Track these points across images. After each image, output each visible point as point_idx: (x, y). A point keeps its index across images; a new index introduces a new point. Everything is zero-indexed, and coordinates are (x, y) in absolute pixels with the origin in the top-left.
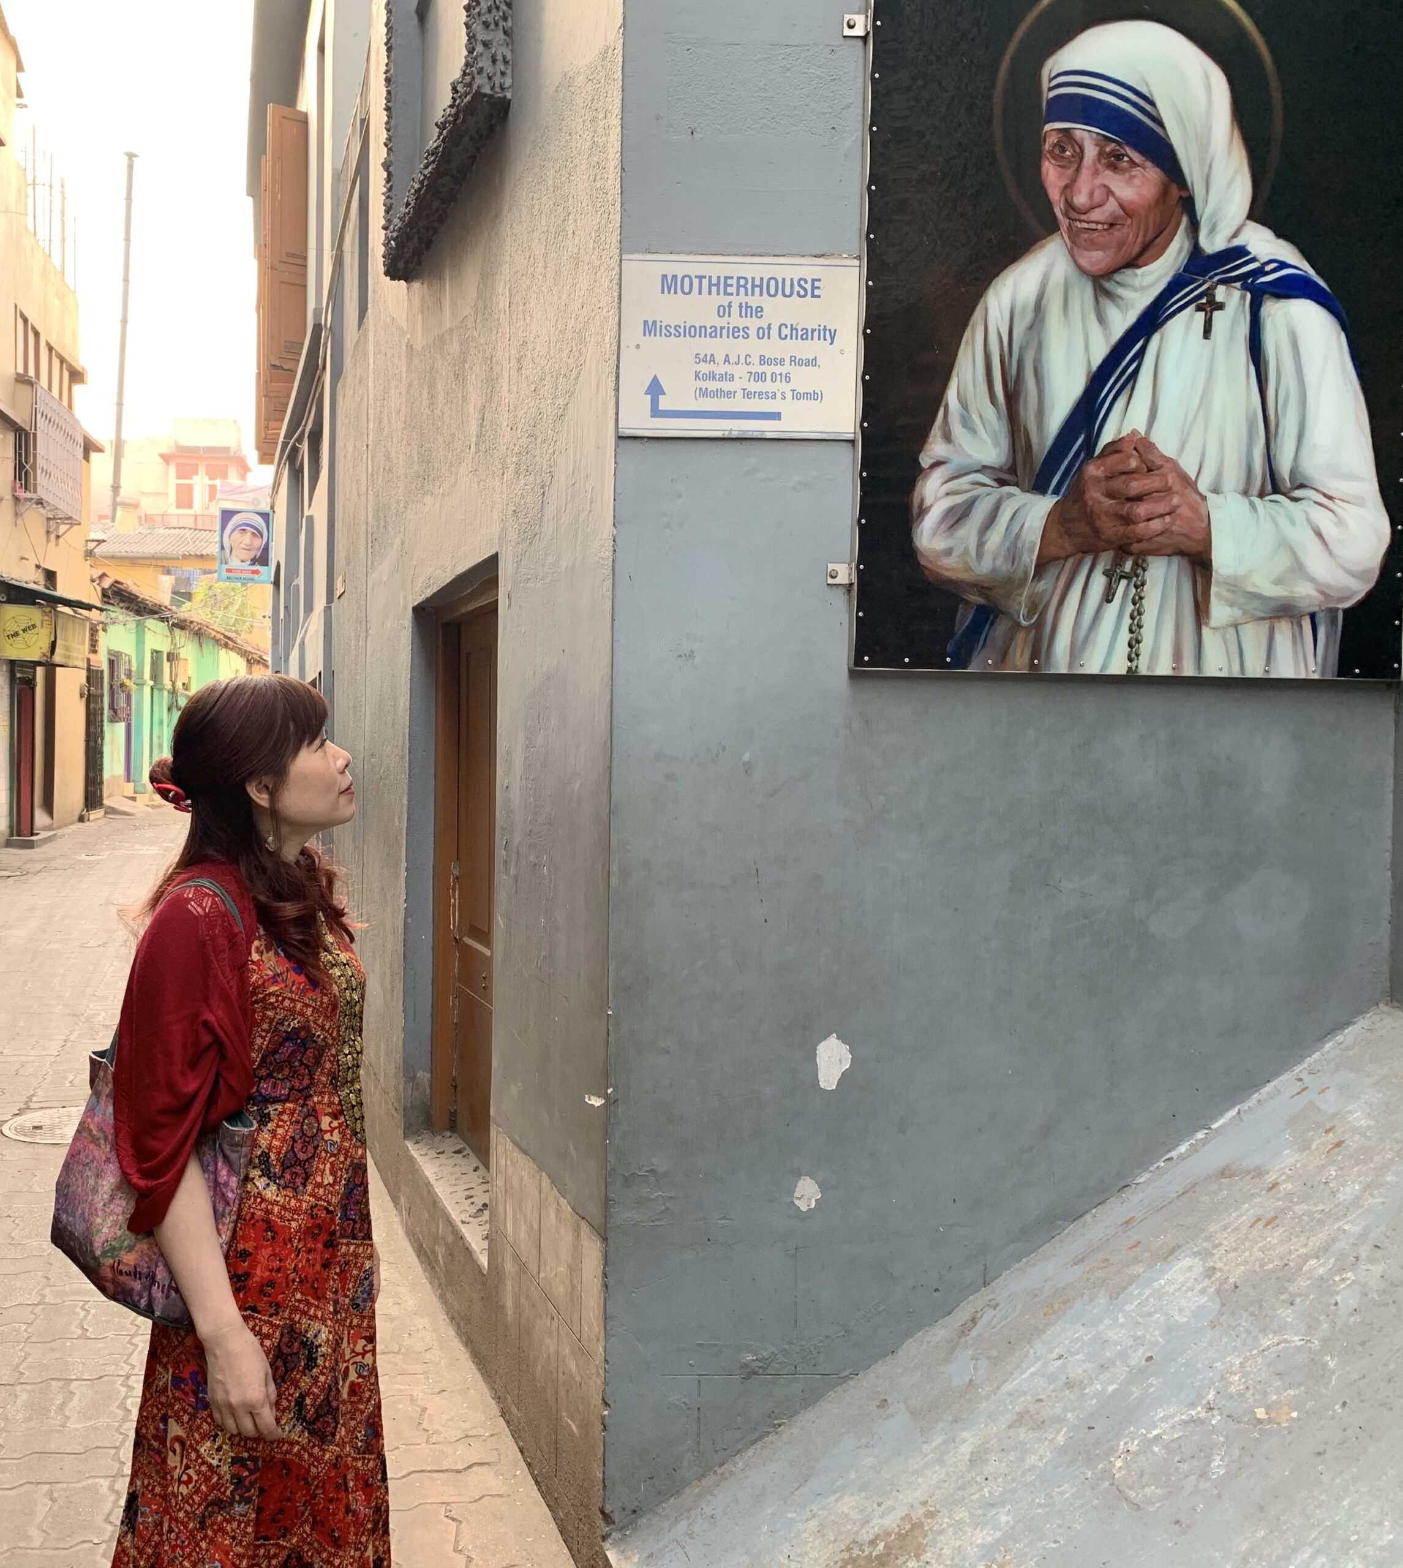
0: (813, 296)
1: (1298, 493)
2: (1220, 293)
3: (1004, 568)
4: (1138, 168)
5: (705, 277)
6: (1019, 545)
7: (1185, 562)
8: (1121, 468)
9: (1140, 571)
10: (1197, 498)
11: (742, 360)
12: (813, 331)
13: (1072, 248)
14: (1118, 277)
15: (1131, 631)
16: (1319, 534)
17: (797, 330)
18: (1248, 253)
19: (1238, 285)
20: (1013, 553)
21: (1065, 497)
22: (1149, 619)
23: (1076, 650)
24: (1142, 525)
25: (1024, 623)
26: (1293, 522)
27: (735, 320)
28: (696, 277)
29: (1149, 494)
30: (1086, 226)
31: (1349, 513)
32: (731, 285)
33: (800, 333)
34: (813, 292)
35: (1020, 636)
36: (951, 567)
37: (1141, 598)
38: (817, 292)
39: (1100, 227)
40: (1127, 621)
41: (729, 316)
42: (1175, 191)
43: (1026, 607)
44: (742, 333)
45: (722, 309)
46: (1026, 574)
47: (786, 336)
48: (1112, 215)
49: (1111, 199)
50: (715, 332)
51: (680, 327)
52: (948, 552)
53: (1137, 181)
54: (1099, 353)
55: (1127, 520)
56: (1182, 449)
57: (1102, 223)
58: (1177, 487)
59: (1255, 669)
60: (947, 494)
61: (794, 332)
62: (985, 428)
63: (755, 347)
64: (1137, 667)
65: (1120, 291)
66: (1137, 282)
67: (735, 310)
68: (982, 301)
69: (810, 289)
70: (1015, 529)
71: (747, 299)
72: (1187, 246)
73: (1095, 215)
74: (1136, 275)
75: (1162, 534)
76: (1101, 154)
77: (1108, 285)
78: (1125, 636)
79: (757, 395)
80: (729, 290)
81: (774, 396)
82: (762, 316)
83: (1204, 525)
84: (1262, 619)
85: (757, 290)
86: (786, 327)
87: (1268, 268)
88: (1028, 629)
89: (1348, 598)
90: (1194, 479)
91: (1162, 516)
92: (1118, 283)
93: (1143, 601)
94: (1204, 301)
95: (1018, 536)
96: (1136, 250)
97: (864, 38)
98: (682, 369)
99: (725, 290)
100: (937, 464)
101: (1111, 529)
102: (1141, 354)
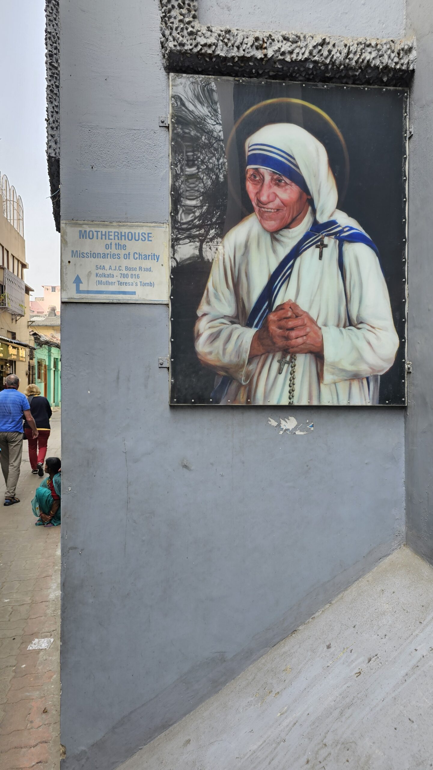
0: (149, 240)
1: (360, 326)
2: (326, 240)
3: (235, 360)
4: (289, 186)
5: (99, 231)
6: (241, 350)
7: (312, 357)
8: (284, 316)
9: (293, 360)
10: (318, 329)
11: (117, 268)
12: (149, 256)
13: (260, 220)
14: (281, 233)
15: (290, 386)
16: (369, 343)
17: (141, 255)
18: (337, 223)
19: (333, 237)
20: (238, 353)
21: (260, 329)
22: (297, 381)
23: (266, 396)
24: (294, 341)
25: (244, 383)
26: (358, 339)
27: (114, 251)
28: (95, 231)
29: (296, 327)
30: (266, 210)
31: (382, 334)
32: (111, 235)
33: (143, 257)
35: (242, 389)
36: (211, 359)
37: (294, 372)
38: (150, 239)
39: (273, 211)
40: (288, 382)
41: (111, 249)
42: (305, 196)
43: (244, 376)
44: (117, 256)
45: (107, 246)
46: (244, 362)
47: (137, 258)
48: (278, 206)
49: (277, 199)
50: (105, 256)
51: (88, 254)
52: (210, 353)
53: (288, 191)
54: (274, 266)
55: (287, 338)
56: (310, 307)
57: (274, 209)
58: (309, 324)
59: (344, 402)
60: (209, 328)
61: (140, 256)
62: (225, 299)
63: (125, 263)
64: (293, 402)
65: (282, 239)
66: (290, 235)
67: (113, 246)
69: (148, 237)
70: (239, 343)
71: (120, 241)
72: (311, 220)
73: (271, 205)
74: (289, 232)
75: (302, 344)
76: (272, 179)
77: (277, 236)
78: (287, 389)
79: (124, 284)
80: (110, 237)
81: (132, 284)
82: (126, 249)
83: (320, 340)
84: (346, 380)
85: (123, 238)
86: (137, 254)
87: (345, 230)
88: (245, 386)
89: (383, 370)
90: (316, 321)
91: (302, 336)
92: (281, 235)
93: (295, 373)
94: (319, 243)
95: (240, 346)
96: (289, 220)
97: (168, 127)
98: (90, 272)
99: (109, 237)
100: (205, 315)
101: (280, 343)
102: (292, 266)
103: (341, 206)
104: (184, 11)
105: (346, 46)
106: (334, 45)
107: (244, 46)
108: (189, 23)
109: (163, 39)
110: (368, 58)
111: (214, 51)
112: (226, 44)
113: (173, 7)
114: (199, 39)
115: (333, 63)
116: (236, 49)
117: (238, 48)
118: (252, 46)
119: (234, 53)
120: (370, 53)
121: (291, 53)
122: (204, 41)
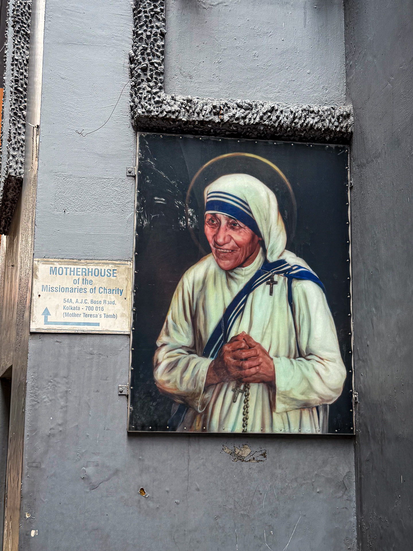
0: (113, 276)
1: (309, 357)
2: (276, 278)
3: (191, 388)
4: (243, 229)
5: (68, 268)
6: (198, 378)
7: (265, 386)
8: (238, 346)
9: (247, 389)
10: (269, 359)
11: (83, 302)
12: (113, 290)
13: (217, 259)
14: (235, 271)
15: (244, 415)
16: (318, 374)
17: (106, 289)
18: (286, 262)
19: (283, 274)
20: (195, 382)
21: (216, 359)
22: (251, 410)
23: (221, 423)
24: (247, 370)
25: (200, 411)
26: (308, 370)
27: (80, 285)
28: (65, 268)
29: (251, 357)
30: (222, 251)
31: (331, 365)
32: (80, 272)
33: (108, 291)
34: (113, 274)
35: (198, 417)
36: (169, 387)
37: (248, 401)
38: (115, 275)
39: (228, 251)
40: (242, 410)
41: (78, 284)
42: (257, 238)
43: (200, 405)
44: (83, 291)
45: (75, 281)
46: (200, 391)
47: (102, 292)
48: (233, 247)
49: (232, 240)
50: (72, 290)
51: (58, 288)
52: (168, 381)
53: (242, 234)
54: (229, 300)
55: (241, 368)
56: (262, 339)
57: (229, 250)
58: (261, 355)
59: (295, 430)
60: (168, 357)
61: (105, 290)
62: (183, 330)
63: (90, 297)
64: (246, 430)
65: (236, 276)
66: (243, 273)
67: (81, 281)
68: (181, 280)
70: (196, 372)
71: (85, 277)
72: (262, 259)
73: (226, 246)
74: (242, 270)
75: (255, 374)
76: (228, 223)
77: (232, 274)
78: (241, 417)
79: (89, 316)
81: (97, 316)
82: (92, 284)
83: (272, 370)
84: (297, 409)
85: (90, 273)
86: (102, 288)
87: (294, 268)
88: (201, 415)
89: (331, 400)
90: (268, 352)
91: (255, 366)
92: (235, 273)
93: (249, 402)
94: (269, 280)
95: (197, 375)
96: (242, 260)
97: (135, 177)
98: (58, 305)
99: (77, 273)
100: (164, 345)
101: (235, 372)
102: (245, 301)
103: (290, 247)
104: (152, 84)
105: (292, 112)
106: (282, 112)
107: (204, 112)
108: (156, 93)
109: (132, 104)
110: (311, 122)
111: (177, 117)
112: (188, 111)
113: (143, 80)
114: (164, 107)
115: (281, 126)
116: (196, 115)
117: (198, 114)
118: (210, 112)
119: (195, 117)
120: (313, 118)
121: (244, 118)
122: (168, 108)
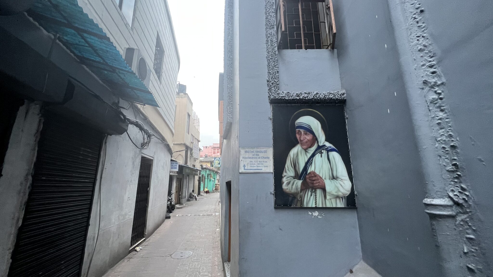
1: (337, 179)
2: (323, 151)
3: (296, 191)
4: (309, 135)
5: (251, 150)
7: (322, 190)
8: (311, 176)
9: (315, 191)
10: (323, 180)
11: (256, 162)
12: (266, 157)
13: (301, 146)
14: (308, 149)
16: (341, 185)
18: (326, 146)
19: (325, 150)
20: (297, 189)
21: (304, 181)
22: (318, 199)
23: (307, 203)
24: (315, 184)
25: (299, 199)
26: (337, 183)
27: (255, 156)
29: (316, 180)
31: (345, 182)
32: (255, 152)
33: (264, 158)
35: (299, 202)
36: (288, 191)
37: (316, 195)
39: (305, 143)
40: (314, 199)
42: (315, 138)
43: (299, 197)
44: (256, 158)
45: (253, 155)
46: (299, 192)
47: (262, 158)
48: (307, 141)
49: (306, 139)
50: (253, 158)
51: (248, 157)
52: (287, 189)
54: (306, 160)
55: (313, 184)
56: (320, 173)
58: (320, 179)
60: (287, 180)
62: (291, 171)
63: (259, 160)
64: (316, 206)
65: (309, 151)
66: (311, 150)
67: (255, 155)
68: (289, 153)
69: (266, 152)
70: (297, 185)
72: (317, 145)
73: (304, 141)
75: (318, 186)
76: (304, 133)
77: (307, 150)
78: (314, 201)
79: (259, 166)
81: (261, 167)
82: (259, 156)
83: (324, 184)
84: (334, 198)
85: (258, 152)
87: (329, 148)
89: (347, 194)
90: (322, 177)
91: (318, 183)
94: (320, 152)
96: (310, 146)
97: (271, 119)
98: (248, 163)
100: (285, 176)
101: (311, 185)
102: (312, 160)
103: (327, 140)
104: (275, 88)
105: (324, 94)
106: (320, 94)
107: (293, 96)
108: (277, 91)
109: (269, 95)
110: (331, 97)
111: (284, 98)
112: (288, 96)
113: (272, 87)
114: (280, 95)
115: (320, 99)
116: (291, 97)
117: (292, 97)
118: (296, 96)
119: (291, 98)
120: (332, 95)
121: (307, 97)
122: (281, 96)
